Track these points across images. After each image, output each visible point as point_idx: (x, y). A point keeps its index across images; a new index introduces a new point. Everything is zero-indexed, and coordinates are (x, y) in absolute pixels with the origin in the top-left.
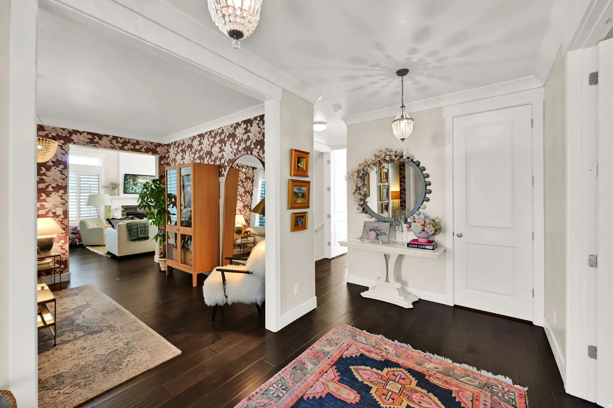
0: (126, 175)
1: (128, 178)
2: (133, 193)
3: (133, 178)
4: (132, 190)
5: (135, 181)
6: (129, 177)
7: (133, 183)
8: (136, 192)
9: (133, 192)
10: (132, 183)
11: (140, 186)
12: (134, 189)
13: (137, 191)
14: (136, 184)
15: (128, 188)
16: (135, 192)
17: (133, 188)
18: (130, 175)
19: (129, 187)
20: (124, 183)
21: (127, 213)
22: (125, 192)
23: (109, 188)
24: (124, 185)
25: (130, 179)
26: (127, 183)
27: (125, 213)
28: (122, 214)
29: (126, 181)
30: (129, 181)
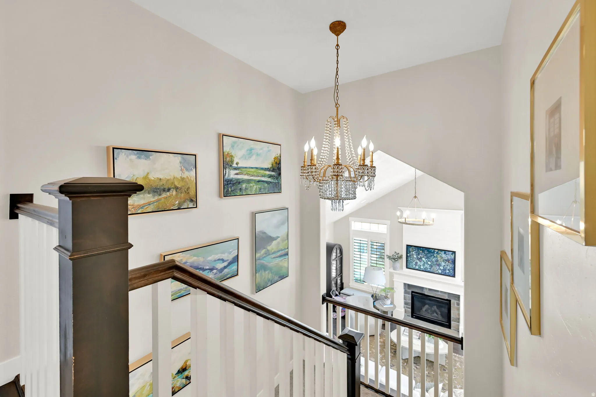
0: (408, 246)
1: (411, 249)
2: (417, 270)
4: (416, 265)
5: (419, 254)
7: (417, 257)
8: (420, 268)
9: (417, 267)
10: (415, 256)
11: (425, 261)
13: (421, 268)
14: (420, 258)
16: (419, 269)
17: (416, 263)
18: (413, 247)
19: (412, 261)
20: (407, 256)
21: (412, 292)
22: (408, 267)
23: (391, 260)
24: (407, 258)
25: (413, 251)
26: (410, 256)
27: (410, 291)
28: (406, 292)
29: (408, 253)
30: (412, 254)
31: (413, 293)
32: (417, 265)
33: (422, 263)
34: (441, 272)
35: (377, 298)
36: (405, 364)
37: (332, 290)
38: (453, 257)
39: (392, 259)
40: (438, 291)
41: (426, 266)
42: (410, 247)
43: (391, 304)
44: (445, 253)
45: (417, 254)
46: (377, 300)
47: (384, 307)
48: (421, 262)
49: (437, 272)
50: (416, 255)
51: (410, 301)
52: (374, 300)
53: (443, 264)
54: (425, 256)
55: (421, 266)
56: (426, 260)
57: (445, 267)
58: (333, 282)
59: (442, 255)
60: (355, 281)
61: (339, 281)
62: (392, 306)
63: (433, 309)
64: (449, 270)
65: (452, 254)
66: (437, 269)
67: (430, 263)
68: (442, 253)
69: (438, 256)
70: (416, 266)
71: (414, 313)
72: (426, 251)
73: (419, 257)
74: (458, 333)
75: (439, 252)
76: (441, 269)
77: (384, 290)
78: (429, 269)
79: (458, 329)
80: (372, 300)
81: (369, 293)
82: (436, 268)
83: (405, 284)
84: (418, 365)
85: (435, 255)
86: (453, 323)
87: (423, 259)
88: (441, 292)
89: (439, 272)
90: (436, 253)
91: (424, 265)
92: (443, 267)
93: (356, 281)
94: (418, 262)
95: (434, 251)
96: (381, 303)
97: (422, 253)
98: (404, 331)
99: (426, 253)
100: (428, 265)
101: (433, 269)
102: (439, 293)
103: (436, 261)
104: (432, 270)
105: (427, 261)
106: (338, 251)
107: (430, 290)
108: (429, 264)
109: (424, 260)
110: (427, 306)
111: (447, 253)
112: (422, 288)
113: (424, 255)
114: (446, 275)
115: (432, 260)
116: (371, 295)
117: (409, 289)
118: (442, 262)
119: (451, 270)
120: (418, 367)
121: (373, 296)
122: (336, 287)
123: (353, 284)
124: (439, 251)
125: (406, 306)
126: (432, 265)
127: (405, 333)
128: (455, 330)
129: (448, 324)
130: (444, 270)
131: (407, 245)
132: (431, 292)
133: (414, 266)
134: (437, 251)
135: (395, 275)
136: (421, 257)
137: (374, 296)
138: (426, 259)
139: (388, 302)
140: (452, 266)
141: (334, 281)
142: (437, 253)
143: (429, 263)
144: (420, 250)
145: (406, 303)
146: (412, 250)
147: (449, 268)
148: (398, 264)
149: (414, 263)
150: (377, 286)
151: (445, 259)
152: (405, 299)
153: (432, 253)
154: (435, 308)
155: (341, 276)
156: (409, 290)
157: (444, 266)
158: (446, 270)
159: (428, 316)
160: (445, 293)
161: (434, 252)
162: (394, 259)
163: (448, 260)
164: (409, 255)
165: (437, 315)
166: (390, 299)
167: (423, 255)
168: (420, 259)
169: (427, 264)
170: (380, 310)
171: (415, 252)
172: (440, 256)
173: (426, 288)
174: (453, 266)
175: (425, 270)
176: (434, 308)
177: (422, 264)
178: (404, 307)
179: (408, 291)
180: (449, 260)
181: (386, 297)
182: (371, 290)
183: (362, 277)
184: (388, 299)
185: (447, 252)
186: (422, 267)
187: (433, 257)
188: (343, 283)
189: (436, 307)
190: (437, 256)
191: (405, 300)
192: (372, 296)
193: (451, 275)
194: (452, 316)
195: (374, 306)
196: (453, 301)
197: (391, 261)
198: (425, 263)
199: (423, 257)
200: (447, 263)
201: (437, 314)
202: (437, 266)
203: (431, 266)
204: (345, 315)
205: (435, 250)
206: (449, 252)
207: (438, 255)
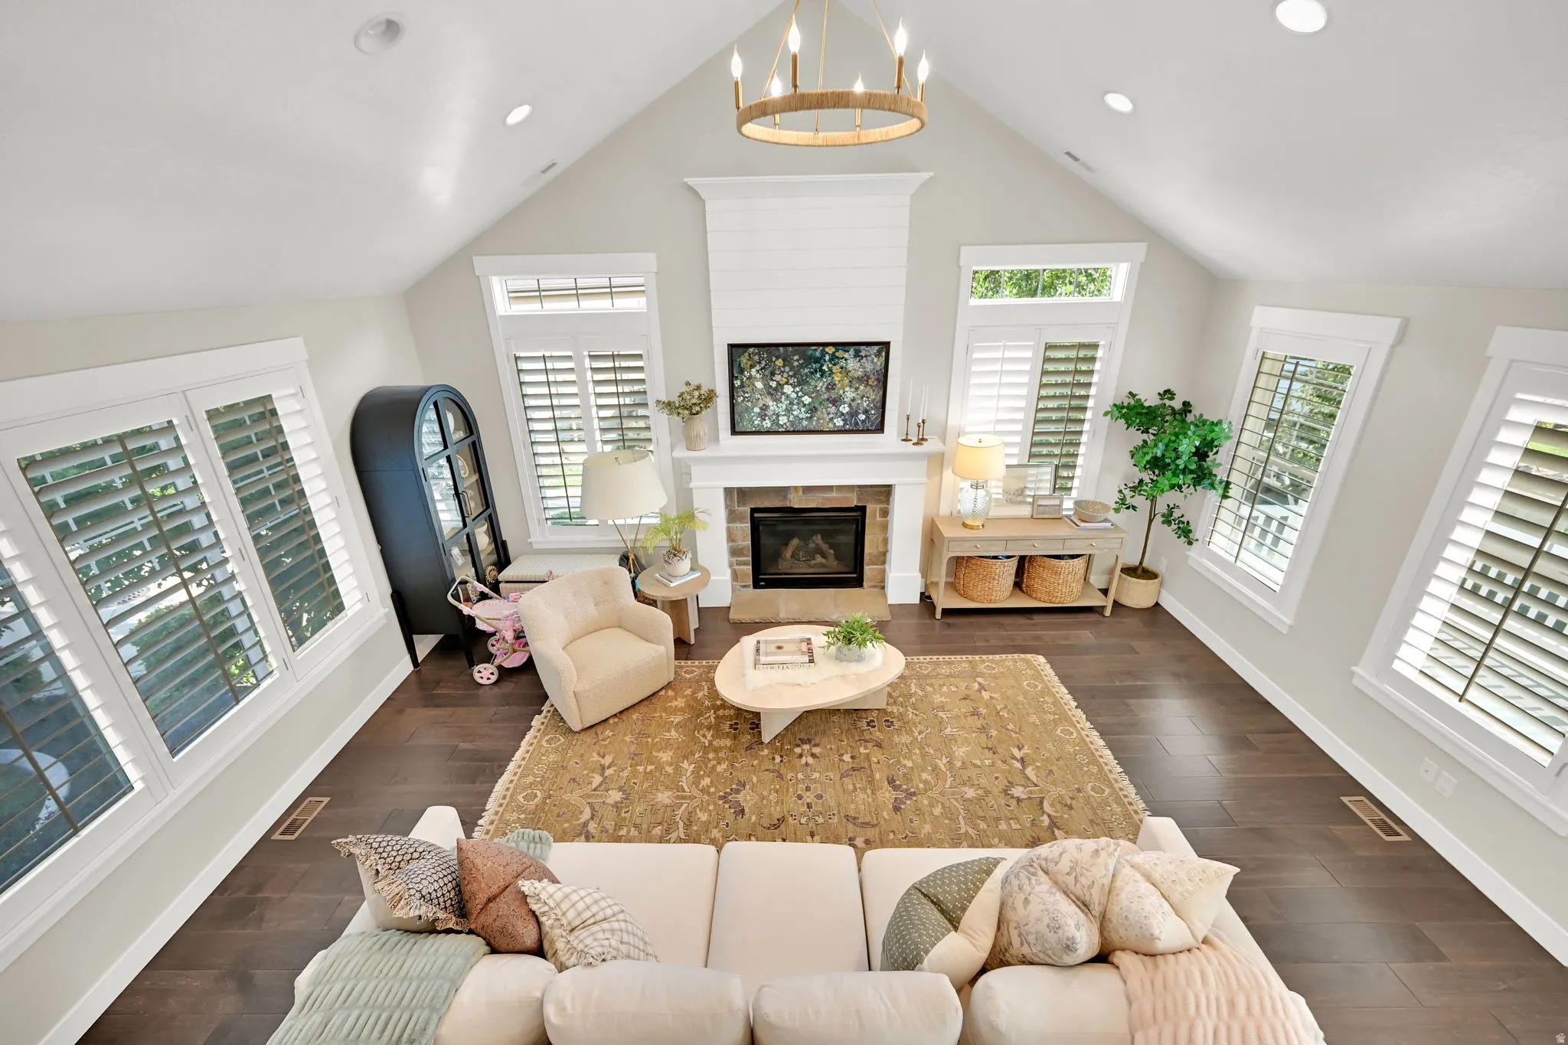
0: (735, 350)
1: (744, 360)
2: (768, 432)
3: (764, 363)
4: (763, 417)
5: (773, 374)
6: (750, 358)
7: (767, 386)
8: (778, 424)
9: (767, 424)
10: (759, 385)
11: (794, 395)
12: (769, 413)
13: (781, 423)
14: (776, 389)
15: (747, 409)
16: (775, 428)
17: (765, 408)
18: (751, 350)
19: (749, 404)
20: (732, 388)
21: (753, 511)
22: (737, 430)
23: (679, 414)
24: (732, 397)
25: (752, 367)
26: (742, 386)
27: (746, 510)
28: (732, 517)
29: (737, 377)
30: (750, 378)
31: (756, 515)
32: (766, 415)
33: (783, 405)
34: (841, 423)
35: (643, 562)
36: (778, 759)
37: (454, 580)
38: (879, 362)
39: (680, 411)
40: (829, 488)
41: (795, 413)
42: (741, 350)
43: (692, 569)
44: (857, 355)
45: (766, 373)
46: (643, 568)
47: (672, 585)
48: (778, 401)
49: (831, 425)
50: (764, 378)
51: (748, 542)
52: (633, 575)
53: (850, 394)
54: (791, 376)
55: (780, 418)
56: (797, 393)
57: (854, 404)
58: (455, 551)
59: (847, 364)
60: (549, 522)
61: (483, 540)
62: (697, 574)
63: (812, 545)
64: (866, 412)
65: (878, 354)
66: (831, 416)
67: (810, 400)
68: (846, 355)
69: (835, 369)
70: (765, 420)
71: (762, 572)
72: (796, 357)
73: (774, 384)
74: (882, 591)
75: (837, 354)
76: (843, 414)
77: (663, 529)
78: (805, 423)
79: (883, 580)
80: (625, 575)
81: (609, 551)
82: (829, 414)
83: (728, 491)
84: (815, 745)
85: (825, 368)
86: (869, 570)
87: (788, 389)
88: (840, 488)
89: (837, 424)
90: (827, 358)
91: (789, 411)
92: (850, 406)
93: (555, 523)
94: (771, 403)
95: (823, 351)
96: (657, 575)
97: (782, 369)
98: (758, 650)
99: (796, 364)
100: (803, 409)
101: (818, 419)
102: (834, 494)
103: (827, 388)
104: (814, 423)
105: (800, 394)
106: (450, 419)
107: (808, 489)
108: (804, 405)
109: (789, 393)
110: (795, 542)
111: (864, 351)
112: (783, 491)
113: (791, 373)
114: (858, 432)
115: (816, 387)
116: (618, 557)
117: (744, 505)
118: (847, 389)
119: (873, 412)
120: (816, 750)
121: (627, 558)
122: (474, 565)
123: (543, 536)
124: (837, 351)
125: (734, 559)
126: (817, 405)
127: (763, 659)
128: (874, 587)
129: (855, 576)
130: (853, 414)
131: (732, 347)
132: (810, 496)
133: (756, 422)
134: (830, 350)
135: (695, 470)
136: (778, 383)
137: (632, 557)
138: (798, 389)
139: (684, 565)
140: (876, 395)
141: (458, 544)
142: (833, 358)
143: (807, 400)
144: (777, 358)
145: (734, 552)
146: (749, 363)
147: (865, 405)
148: (701, 425)
149: (757, 410)
150: (636, 521)
151: (856, 375)
152: (731, 538)
153: (817, 360)
154: (818, 539)
155: (490, 516)
156: (742, 509)
157: (853, 400)
158: (857, 414)
159: (802, 569)
160: (851, 488)
161: (824, 354)
162: (690, 408)
163: (864, 379)
164: (737, 383)
165: (823, 561)
166: (690, 555)
167: (785, 375)
168: (775, 393)
169: (798, 404)
170: (659, 604)
171: (758, 367)
172: (842, 368)
173: (796, 488)
174: (879, 398)
175: (792, 429)
176: (814, 542)
177: (784, 407)
178: (731, 565)
179: (741, 513)
180: (869, 378)
181: (675, 552)
182: (617, 541)
183: (575, 502)
184: (684, 557)
185: (862, 348)
186: (783, 420)
187: (818, 375)
188: (504, 543)
189: (819, 537)
190: (830, 370)
191: (731, 544)
192: (624, 560)
193: (871, 426)
194: (867, 550)
195: (637, 595)
196: (873, 509)
197: (675, 417)
198: (791, 403)
199: (787, 383)
200: (862, 387)
201: (824, 556)
202: (831, 405)
203: (813, 410)
204: (530, 658)
205: (827, 349)
206: (869, 348)
207: (835, 365)
